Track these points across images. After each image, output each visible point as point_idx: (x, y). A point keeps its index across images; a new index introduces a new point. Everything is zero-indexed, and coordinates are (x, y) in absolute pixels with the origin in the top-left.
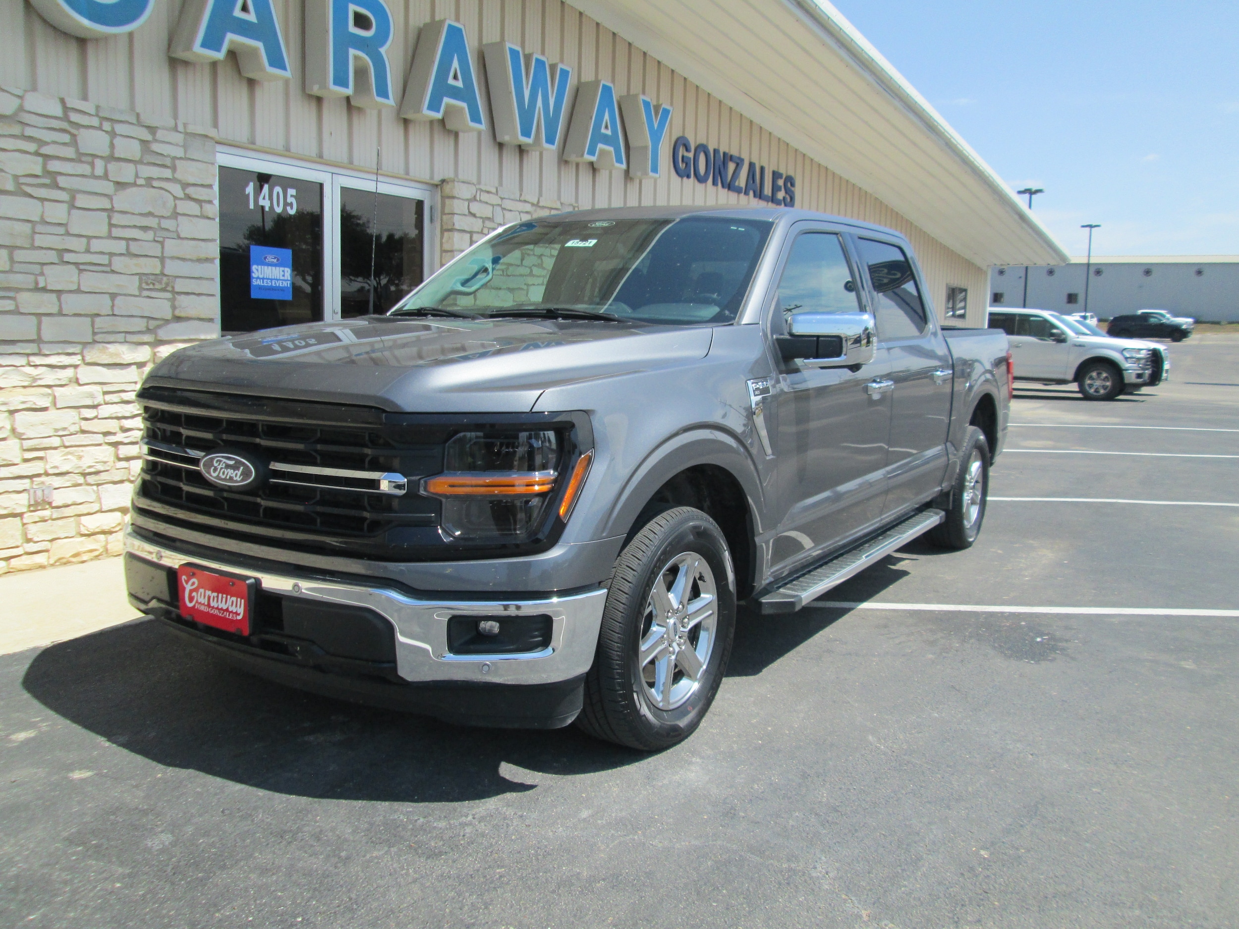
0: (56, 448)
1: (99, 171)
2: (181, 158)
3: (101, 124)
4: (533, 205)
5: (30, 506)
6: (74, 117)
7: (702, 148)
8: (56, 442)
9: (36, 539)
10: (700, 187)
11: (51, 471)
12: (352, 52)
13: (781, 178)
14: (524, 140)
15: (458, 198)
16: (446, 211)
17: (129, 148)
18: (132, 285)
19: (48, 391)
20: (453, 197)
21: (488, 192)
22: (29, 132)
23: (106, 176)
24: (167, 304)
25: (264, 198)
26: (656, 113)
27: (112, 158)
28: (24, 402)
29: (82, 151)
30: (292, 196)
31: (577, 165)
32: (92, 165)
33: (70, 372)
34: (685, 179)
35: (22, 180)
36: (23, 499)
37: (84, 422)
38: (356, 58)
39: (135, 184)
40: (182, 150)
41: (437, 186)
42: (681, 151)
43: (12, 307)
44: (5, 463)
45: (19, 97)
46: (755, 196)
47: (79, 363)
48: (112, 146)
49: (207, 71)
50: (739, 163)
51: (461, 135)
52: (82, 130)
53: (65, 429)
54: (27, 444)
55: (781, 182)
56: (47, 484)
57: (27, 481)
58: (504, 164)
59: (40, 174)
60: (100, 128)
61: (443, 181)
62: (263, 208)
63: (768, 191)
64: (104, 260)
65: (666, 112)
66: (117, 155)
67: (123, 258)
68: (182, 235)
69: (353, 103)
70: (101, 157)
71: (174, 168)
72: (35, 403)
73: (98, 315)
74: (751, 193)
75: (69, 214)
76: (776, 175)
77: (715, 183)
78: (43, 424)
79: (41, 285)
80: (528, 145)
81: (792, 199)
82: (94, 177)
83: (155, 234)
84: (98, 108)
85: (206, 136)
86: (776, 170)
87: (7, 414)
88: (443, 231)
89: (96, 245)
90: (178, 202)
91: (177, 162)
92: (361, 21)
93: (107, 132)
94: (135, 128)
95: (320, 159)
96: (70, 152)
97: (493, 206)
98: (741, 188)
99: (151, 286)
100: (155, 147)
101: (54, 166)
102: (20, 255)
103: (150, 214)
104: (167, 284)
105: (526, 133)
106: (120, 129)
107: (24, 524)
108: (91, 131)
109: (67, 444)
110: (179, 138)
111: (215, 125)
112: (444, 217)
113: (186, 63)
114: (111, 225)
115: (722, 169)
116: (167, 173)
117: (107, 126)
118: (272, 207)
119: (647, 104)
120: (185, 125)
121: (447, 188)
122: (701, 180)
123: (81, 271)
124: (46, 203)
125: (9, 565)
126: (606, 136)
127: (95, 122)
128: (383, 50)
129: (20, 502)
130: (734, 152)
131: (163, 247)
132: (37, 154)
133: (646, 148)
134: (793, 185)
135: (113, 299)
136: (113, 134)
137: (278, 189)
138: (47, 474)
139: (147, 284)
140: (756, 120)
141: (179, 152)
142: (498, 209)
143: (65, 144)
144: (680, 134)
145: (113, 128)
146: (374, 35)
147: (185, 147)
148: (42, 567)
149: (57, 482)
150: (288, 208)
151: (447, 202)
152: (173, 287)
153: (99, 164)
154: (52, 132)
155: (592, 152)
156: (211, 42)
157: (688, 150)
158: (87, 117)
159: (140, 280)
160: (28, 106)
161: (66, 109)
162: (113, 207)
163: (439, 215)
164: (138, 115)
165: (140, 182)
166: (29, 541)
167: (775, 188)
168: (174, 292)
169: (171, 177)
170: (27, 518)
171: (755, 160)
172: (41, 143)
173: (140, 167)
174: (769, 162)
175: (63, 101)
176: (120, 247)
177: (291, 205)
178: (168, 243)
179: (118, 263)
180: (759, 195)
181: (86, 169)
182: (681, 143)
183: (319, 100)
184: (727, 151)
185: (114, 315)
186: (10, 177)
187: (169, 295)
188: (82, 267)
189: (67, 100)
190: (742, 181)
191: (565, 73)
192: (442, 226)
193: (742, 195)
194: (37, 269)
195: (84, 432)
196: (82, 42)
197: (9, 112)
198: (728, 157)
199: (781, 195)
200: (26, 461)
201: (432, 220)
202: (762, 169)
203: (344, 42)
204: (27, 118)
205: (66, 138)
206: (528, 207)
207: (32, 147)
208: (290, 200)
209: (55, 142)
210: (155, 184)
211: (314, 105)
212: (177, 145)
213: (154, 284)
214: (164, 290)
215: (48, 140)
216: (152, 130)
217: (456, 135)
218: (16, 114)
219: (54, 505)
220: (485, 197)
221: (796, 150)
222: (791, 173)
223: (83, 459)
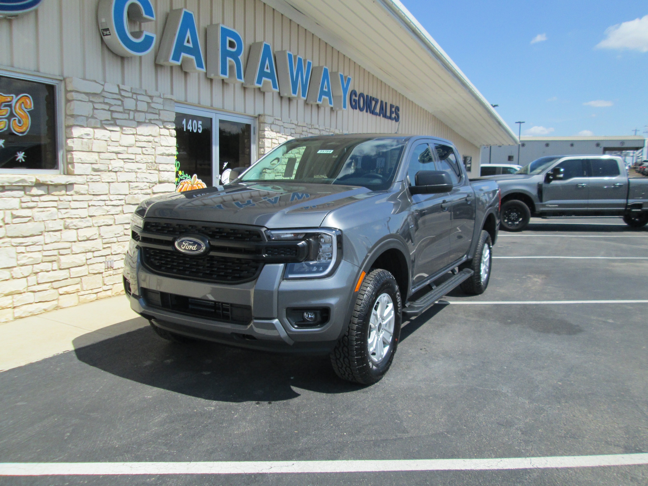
0: (115, 243)
1: (132, 117)
2: (162, 110)
3: (132, 96)
4: (296, 125)
5: (106, 269)
6: (123, 93)
7: (361, 95)
8: (115, 240)
9: (107, 284)
10: (361, 113)
11: (113, 253)
12: (228, 59)
13: (394, 107)
14: (293, 95)
15: (267, 123)
16: (261, 129)
17: (143, 106)
18: (144, 166)
19: (112, 216)
20: (265, 123)
21: (278, 120)
22: (107, 100)
23: (134, 119)
24: (157, 176)
25: (190, 126)
26: (345, 80)
27: (136, 111)
28: (104, 222)
29: (125, 108)
30: (200, 124)
31: (312, 105)
32: (129, 114)
33: (120, 208)
34: (355, 110)
35: (104, 122)
36: (103, 266)
37: (125, 230)
38: (230, 61)
39: (145, 122)
40: (162, 106)
41: (256, 117)
42: (354, 97)
43: (100, 180)
44: (97, 249)
45: (102, 85)
46: (383, 116)
47: (124, 204)
48: (136, 105)
49: (169, 69)
50: (377, 102)
51: (266, 93)
52: (126, 99)
53: (118, 234)
54: (105, 241)
55: (393, 110)
56: (112, 259)
57: (104, 257)
58: (283, 106)
59: (110, 119)
60: (132, 98)
61: (259, 115)
62: (189, 130)
63: (388, 114)
64: (132, 157)
65: (349, 79)
66: (138, 109)
67: (140, 155)
68: (162, 144)
69: (225, 81)
70: (133, 111)
71: (159, 114)
72: (108, 223)
73: (131, 182)
74: (382, 115)
75: (120, 136)
76: (392, 106)
77: (367, 111)
78: (110, 232)
79: (110, 169)
80: (294, 98)
81: (398, 117)
82: (129, 119)
83: (152, 144)
84: (132, 88)
85: (171, 99)
86: (391, 103)
87: (97, 228)
88: (259, 139)
89: (131, 150)
90: (161, 130)
91: (161, 112)
92: (232, 45)
93: (134, 99)
94: (145, 97)
95: (211, 108)
96: (121, 109)
97: (280, 126)
98: (377, 113)
99: (151, 168)
100: (153, 105)
101: (116, 115)
102: (102, 155)
103: (150, 135)
104: (157, 167)
105: (294, 92)
106: (140, 97)
107: (103, 277)
108: (129, 99)
109: (119, 241)
110: (161, 101)
111: (172, 93)
112: (260, 132)
113: (161, 66)
114: (136, 141)
115: (370, 105)
116: (157, 117)
117: (135, 97)
118: (192, 130)
119: (341, 76)
120: (163, 94)
121: (262, 119)
122: (361, 110)
123: (124, 162)
124: (112, 132)
125: (97, 296)
126: (325, 92)
127: (130, 95)
128: (239, 57)
129: (101, 267)
130: (374, 96)
131: (155, 150)
132: (109, 110)
133: (341, 96)
134: (398, 110)
135: (136, 175)
136: (137, 100)
137: (195, 122)
138: (112, 254)
139: (149, 167)
140: (384, 81)
141: (161, 107)
142: (282, 127)
143: (119, 105)
144: (353, 89)
145: (137, 97)
146: (237, 50)
147: (163, 105)
148: (110, 297)
149: (115, 258)
150: (199, 130)
151: (262, 124)
152: (159, 168)
153: (132, 113)
154: (114, 100)
155: (320, 100)
156: (176, 58)
157: (356, 96)
158: (127, 93)
159: (147, 165)
160: (106, 90)
161: (120, 89)
162: (137, 133)
163: (258, 130)
164: (146, 91)
165: (147, 121)
166: (105, 284)
167: (391, 112)
168: (159, 171)
169: (158, 118)
170: (105, 274)
171: (383, 100)
172: (111, 105)
173: (147, 114)
174: (389, 99)
175: (118, 86)
176: (139, 151)
177: (200, 128)
178: (157, 148)
179: (138, 158)
180: (385, 116)
181: (126, 116)
182: (353, 93)
183: (211, 80)
184: (371, 96)
185: (137, 182)
186: (99, 121)
187: (157, 172)
188: (125, 160)
189: (121, 85)
190: (378, 110)
191: (309, 64)
192: (259, 136)
193: (378, 116)
194: (108, 162)
195: (125, 235)
196: (122, 58)
197: (99, 92)
198: (372, 99)
199: (394, 115)
200: (104, 248)
201: (254, 133)
202: (386, 103)
203: (225, 54)
204: (105, 94)
205: (120, 103)
206: (294, 126)
207: (107, 107)
208: (200, 126)
209: (115, 105)
210: (153, 122)
211: (209, 82)
212: (160, 104)
213: (151, 167)
214: (156, 170)
215: (113, 104)
216: (151, 97)
217: (264, 93)
218: (101, 93)
219: (114, 268)
220: (277, 122)
221: (400, 94)
222: (398, 105)
223: (125, 247)
